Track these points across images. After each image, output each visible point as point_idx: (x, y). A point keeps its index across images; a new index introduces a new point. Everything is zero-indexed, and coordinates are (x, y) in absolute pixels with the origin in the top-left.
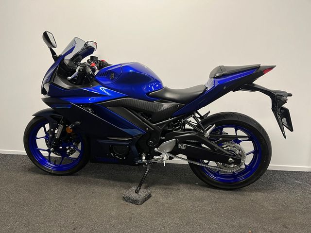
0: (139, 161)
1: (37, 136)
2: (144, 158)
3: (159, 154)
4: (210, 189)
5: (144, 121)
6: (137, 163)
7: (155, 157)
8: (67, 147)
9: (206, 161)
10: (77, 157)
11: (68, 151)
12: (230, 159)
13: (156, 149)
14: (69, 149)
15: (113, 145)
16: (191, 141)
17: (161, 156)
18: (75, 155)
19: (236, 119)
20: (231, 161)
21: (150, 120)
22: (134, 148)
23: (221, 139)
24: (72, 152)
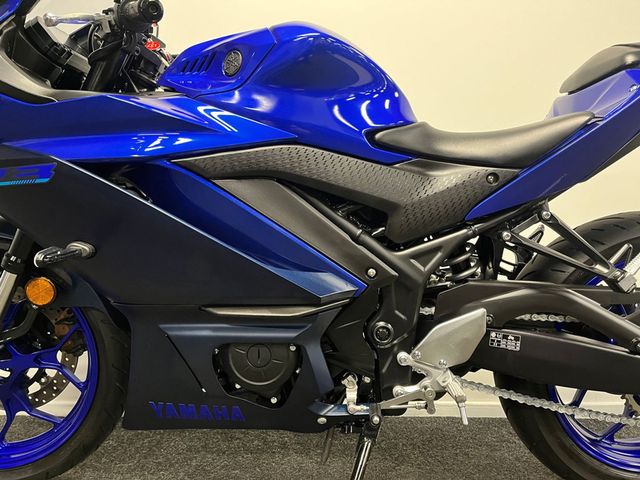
0: (331, 411)
2: (352, 394)
3: (417, 378)
5: (357, 240)
6: (322, 420)
7: (397, 389)
8: (32, 372)
10: (65, 412)
11: (34, 388)
13: (402, 355)
14: (37, 378)
15: (226, 345)
17: (426, 382)
18: (61, 405)
21: (378, 238)
22: (315, 354)
24: (51, 390)
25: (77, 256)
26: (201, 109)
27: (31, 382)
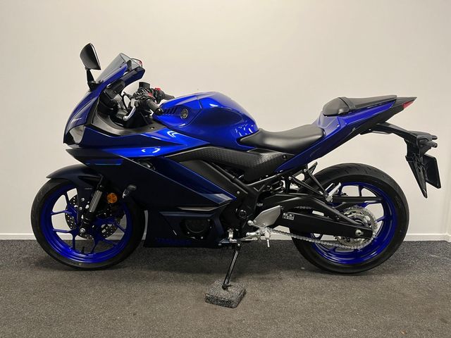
0: (224, 242)
1: (54, 210)
2: (231, 235)
3: (255, 229)
4: (323, 275)
5: (232, 180)
6: (220, 244)
7: (248, 234)
8: (103, 226)
9: (317, 235)
10: (120, 238)
11: (104, 231)
12: (358, 231)
13: (250, 222)
14: (104, 228)
15: (184, 219)
16: (301, 207)
17: (258, 231)
18: (117, 236)
19: (363, 174)
20: (359, 233)
21: (240, 179)
22: (218, 222)
23: (344, 203)
24: (110, 232)
25: (132, 191)
26: (168, 133)
27: (103, 229)
